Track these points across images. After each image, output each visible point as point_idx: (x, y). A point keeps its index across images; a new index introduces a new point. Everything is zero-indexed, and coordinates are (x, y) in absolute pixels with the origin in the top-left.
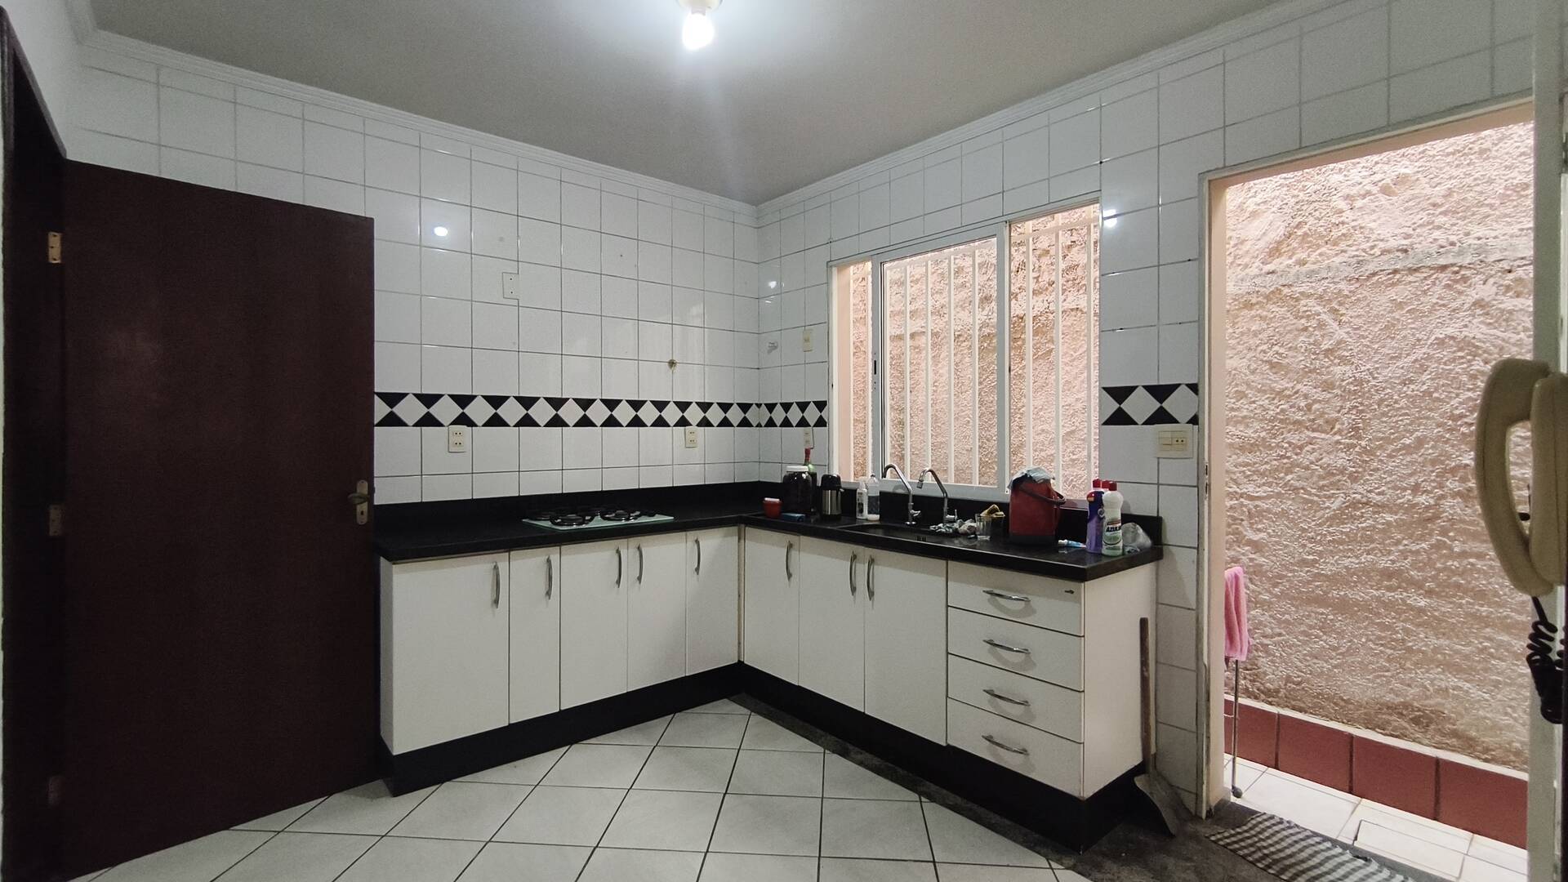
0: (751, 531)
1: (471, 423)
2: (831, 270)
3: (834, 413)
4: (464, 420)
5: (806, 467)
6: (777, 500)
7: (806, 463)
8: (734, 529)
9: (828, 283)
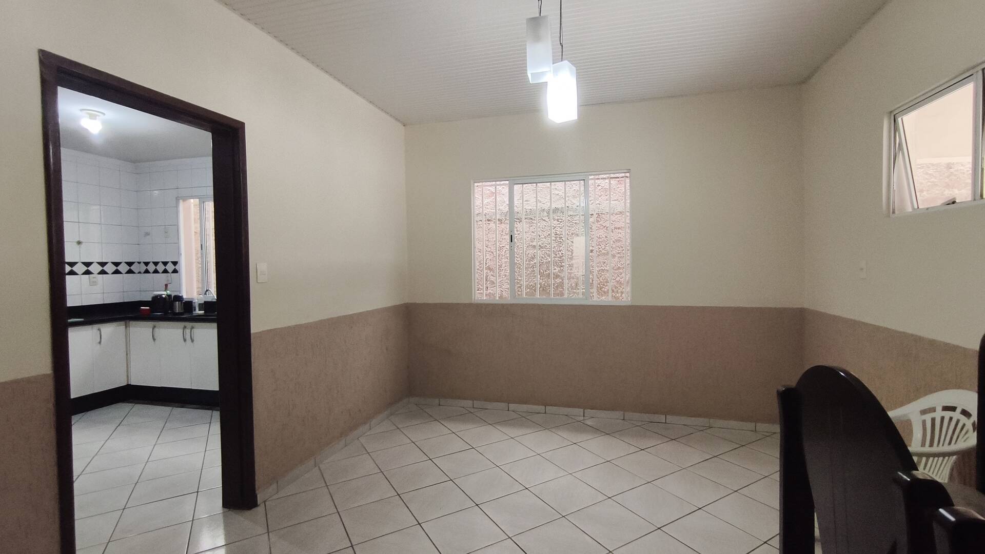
0: (132, 323)
2: (179, 202)
3: (183, 267)
5: (165, 292)
6: (148, 308)
7: (166, 289)
8: (123, 323)
9: (177, 206)
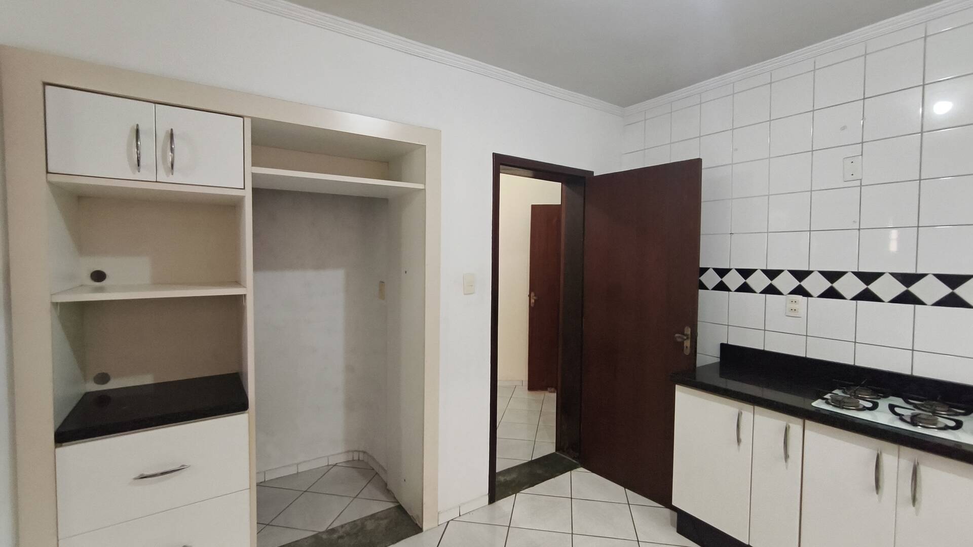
1: (806, 294)
4: (800, 291)
